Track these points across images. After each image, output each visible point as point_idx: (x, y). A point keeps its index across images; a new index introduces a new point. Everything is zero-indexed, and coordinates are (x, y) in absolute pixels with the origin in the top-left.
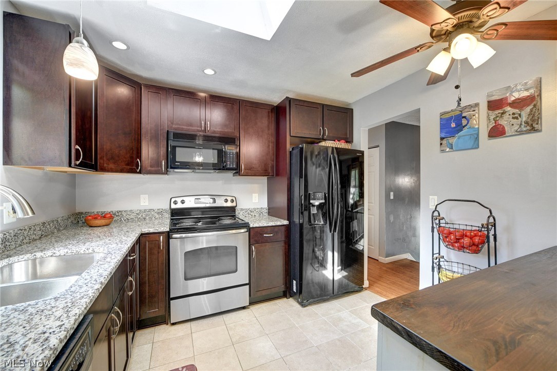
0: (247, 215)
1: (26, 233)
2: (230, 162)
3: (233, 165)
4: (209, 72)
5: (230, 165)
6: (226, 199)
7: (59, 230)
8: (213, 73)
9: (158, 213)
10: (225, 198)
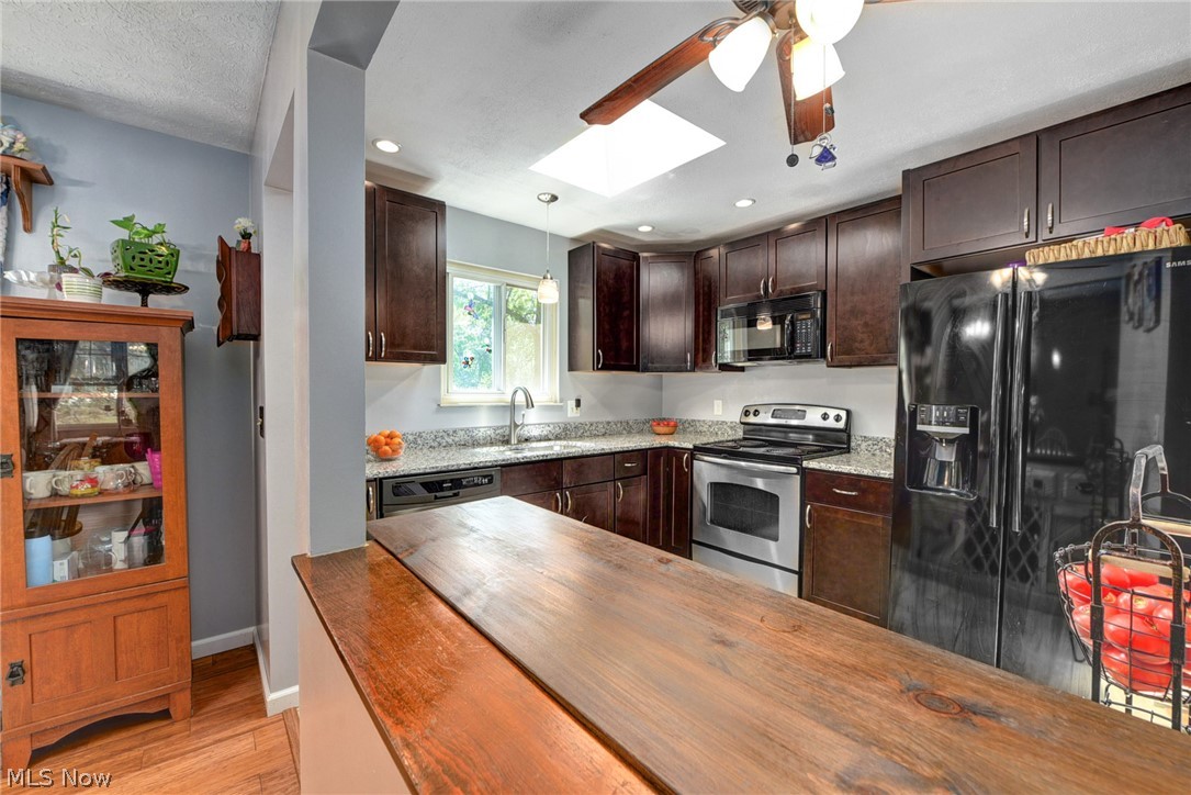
0: (878, 452)
1: (587, 428)
2: (802, 343)
3: (806, 349)
4: (744, 203)
5: (801, 349)
6: (825, 414)
7: (629, 432)
8: (750, 203)
9: (731, 428)
10: (824, 410)
